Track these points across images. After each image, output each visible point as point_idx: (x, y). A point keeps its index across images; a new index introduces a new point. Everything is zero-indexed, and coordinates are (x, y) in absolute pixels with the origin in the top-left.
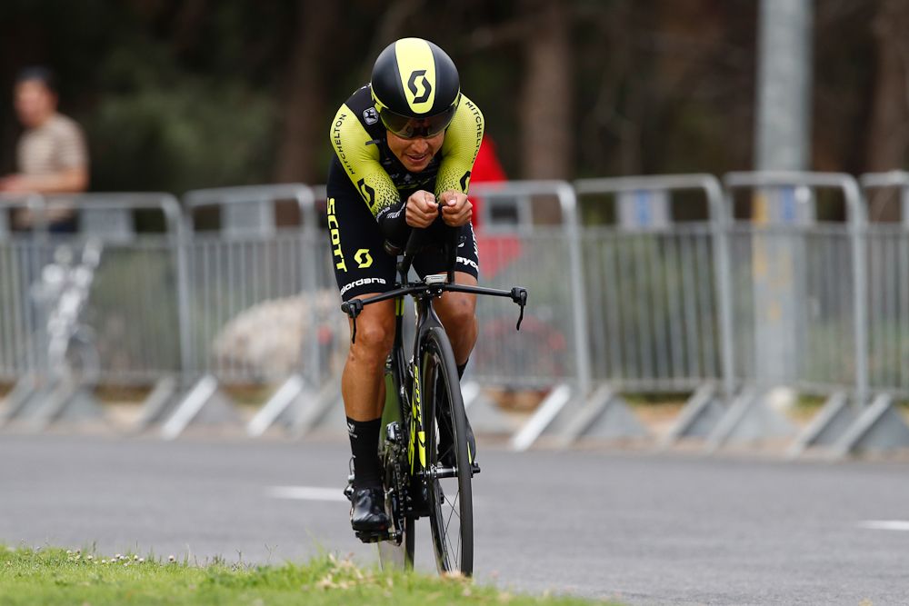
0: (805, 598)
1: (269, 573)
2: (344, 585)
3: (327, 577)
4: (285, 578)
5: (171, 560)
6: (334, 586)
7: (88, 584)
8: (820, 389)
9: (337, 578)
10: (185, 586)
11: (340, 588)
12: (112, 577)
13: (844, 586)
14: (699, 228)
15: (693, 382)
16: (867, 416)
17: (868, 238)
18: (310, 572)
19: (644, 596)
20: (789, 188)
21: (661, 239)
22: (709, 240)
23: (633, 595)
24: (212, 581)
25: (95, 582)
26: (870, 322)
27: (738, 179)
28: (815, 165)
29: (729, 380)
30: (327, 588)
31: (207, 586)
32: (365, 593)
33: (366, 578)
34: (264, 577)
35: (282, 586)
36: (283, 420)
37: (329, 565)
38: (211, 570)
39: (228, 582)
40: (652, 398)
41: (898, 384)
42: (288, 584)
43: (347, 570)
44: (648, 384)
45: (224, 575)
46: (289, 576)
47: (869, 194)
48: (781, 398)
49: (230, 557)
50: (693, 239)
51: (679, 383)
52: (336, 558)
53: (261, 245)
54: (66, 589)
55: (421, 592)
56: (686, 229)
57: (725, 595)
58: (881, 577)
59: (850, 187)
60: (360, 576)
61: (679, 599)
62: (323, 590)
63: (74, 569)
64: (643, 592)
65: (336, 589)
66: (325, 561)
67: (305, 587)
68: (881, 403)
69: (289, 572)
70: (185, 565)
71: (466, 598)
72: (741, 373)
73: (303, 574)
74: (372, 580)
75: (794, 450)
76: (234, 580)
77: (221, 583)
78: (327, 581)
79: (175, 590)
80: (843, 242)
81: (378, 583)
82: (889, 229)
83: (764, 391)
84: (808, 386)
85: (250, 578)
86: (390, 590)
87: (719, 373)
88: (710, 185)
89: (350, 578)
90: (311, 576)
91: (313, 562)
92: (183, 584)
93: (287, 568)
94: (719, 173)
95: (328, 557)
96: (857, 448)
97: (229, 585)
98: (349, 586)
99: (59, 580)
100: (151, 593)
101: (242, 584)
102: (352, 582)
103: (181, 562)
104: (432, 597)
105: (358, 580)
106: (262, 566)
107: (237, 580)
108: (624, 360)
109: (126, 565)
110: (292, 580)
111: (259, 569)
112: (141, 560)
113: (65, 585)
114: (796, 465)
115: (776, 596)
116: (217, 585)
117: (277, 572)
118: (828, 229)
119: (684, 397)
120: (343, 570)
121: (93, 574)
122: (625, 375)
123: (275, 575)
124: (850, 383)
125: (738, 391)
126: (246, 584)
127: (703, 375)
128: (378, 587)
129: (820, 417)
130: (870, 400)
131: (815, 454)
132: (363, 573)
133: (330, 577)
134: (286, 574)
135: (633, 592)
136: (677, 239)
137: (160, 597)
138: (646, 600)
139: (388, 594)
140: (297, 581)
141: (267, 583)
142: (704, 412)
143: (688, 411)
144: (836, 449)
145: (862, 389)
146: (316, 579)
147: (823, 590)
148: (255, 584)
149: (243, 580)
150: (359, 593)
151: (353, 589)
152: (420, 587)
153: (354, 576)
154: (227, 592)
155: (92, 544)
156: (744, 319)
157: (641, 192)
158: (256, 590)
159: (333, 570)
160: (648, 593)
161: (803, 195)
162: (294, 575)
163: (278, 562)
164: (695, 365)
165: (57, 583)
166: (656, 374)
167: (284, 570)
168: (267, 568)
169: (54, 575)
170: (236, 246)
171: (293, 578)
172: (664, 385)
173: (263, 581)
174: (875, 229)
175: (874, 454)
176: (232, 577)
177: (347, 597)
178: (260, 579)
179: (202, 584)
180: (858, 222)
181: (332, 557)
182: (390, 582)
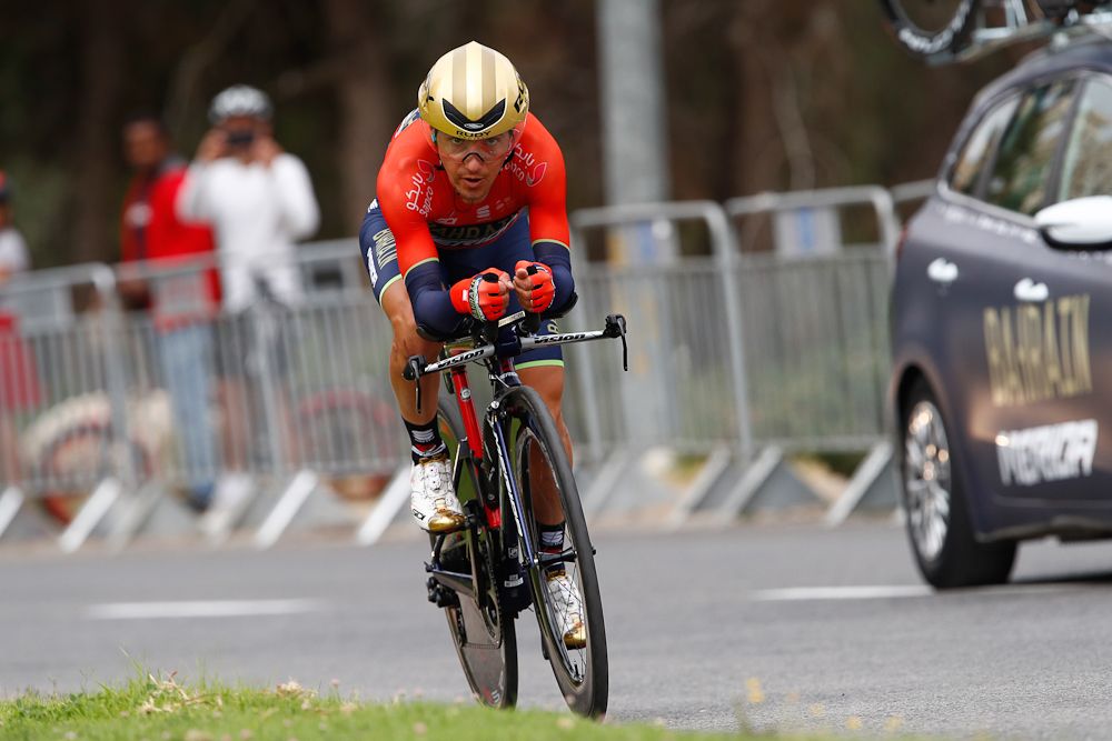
1: (83, 701)
2: (168, 708)
3: (148, 701)
4: (102, 705)
6: (158, 710)
8: (694, 445)
11: (164, 712)
13: (738, 666)
16: (756, 473)
17: (740, 273)
18: (130, 697)
20: (645, 223)
24: (22, 715)
26: (751, 366)
27: (588, 218)
28: (675, 194)
29: (596, 444)
30: (149, 713)
31: (16, 721)
32: (191, 715)
33: (192, 699)
34: (79, 706)
35: (99, 715)
36: (98, 533)
37: (150, 686)
39: (39, 714)
41: (786, 434)
42: (107, 712)
43: (171, 691)
45: (35, 707)
46: (106, 703)
47: (738, 224)
48: (657, 462)
49: (44, 688)
52: (158, 679)
53: (59, 337)
55: (255, 710)
59: (714, 216)
60: (185, 697)
62: (146, 717)
65: (160, 713)
66: (145, 683)
67: (123, 714)
68: (769, 457)
69: (106, 698)
71: (305, 712)
72: (610, 436)
73: (121, 699)
74: (199, 701)
75: (675, 517)
76: (46, 712)
77: (32, 716)
78: (147, 706)
80: (712, 279)
81: (206, 703)
82: (761, 260)
83: (637, 455)
84: (685, 445)
85: (63, 708)
86: (220, 710)
87: (583, 438)
89: (175, 699)
90: (131, 701)
91: (132, 685)
93: (104, 694)
95: (149, 678)
96: (748, 510)
98: (174, 708)
101: (55, 715)
102: (177, 704)
104: (268, 713)
105: (183, 702)
106: (76, 694)
107: (50, 712)
110: (110, 707)
111: (73, 698)
114: (680, 536)
115: (662, 684)
116: (28, 720)
117: (93, 699)
118: (696, 265)
120: (165, 691)
123: (90, 703)
124: (730, 436)
125: (606, 457)
126: (59, 715)
128: (207, 708)
129: (704, 476)
130: (756, 456)
131: (701, 521)
132: (188, 693)
133: (152, 700)
134: (103, 701)
139: (216, 714)
140: (116, 708)
141: (82, 712)
144: (724, 515)
145: (746, 444)
146: (137, 703)
147: (714, 672)
148: (69, 714)
149: (56, 711)
150: (185, 717)
151: (178, 712)
152: (254, 705)
153: (179, 697)
154: (38, 725)
158: (71, 721)
159: (155, 693)
161: (662, 231)
162: (112, 701)
163: (93, 687)
167: (100, 697)
168: (81, 695)
170: (32, 341)
171: (111, 705)
173: (78, 710)
174: (750, 262)
175: (767, 515)
176: (42, 708)
177: (171, 721)
178: (73, 710)
179: (11, 719)
180: (727, 254)
181: (153, 678)
182: (220, 701)
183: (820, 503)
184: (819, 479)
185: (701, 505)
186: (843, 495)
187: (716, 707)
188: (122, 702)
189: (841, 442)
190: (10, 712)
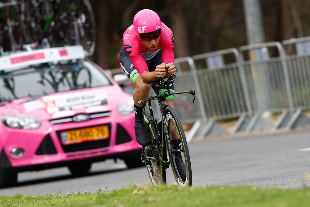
0: (285, 176)
1: (117, 192)
2: (141, 192)
3: (135, 190)
4: (122, 193)
5: (85, 192)
6: (138, 193)
7: (61, 203)
8: (278, 110)
9: (138, 190)
10: (91, 200)
11: (140, 194)
12: (68, 200)
13: (297, 170)
14: (234, 65)
15: (239, 114)
16: (295, 116)
17: (287, 61)
18: (130, 189)
19: (235, 182)
21: (222, 71)
22: (237, 68)
23: (231, 183)
24: (100, 197)
25: (63, 202)
26: (291, 87)
27: (243, 48)
28: (267, 40)
29: (250, 112)
30: (136, 194)
31: (98, 199)
32: (148, 193)
33: (147, 189)
34: (116, 193)
35: (122, 195)
37: (135, 186)
38: (99, 194)
40: (227, 121)
41: (303, 105)
42: (124, 194)
43: (141, 187)
44: (225, 116)
45: (103, 194)
46: (123, 192)
47: (285, 47)
48: (267, 115)
49: (103, 189)
50: (232, 69)
51: (234, 115)
54: (54, 206)
55: (166, 191)
56: (229, 66)
57: (260, 178)
58: (307, 166)
60: (146, 189)
63: (55, 200)
64: (234, 181)
66: (134, 185)
67: (129, 194)
68: (298, 112)
69: (123, 190)
70: (90, 193)
71: (180, 191)
72: (253, 109)
74: (150, 189)
75: (273, 130)
76: (106, 196)
77: (103, 197)
78: (135, 191)
79: (89, 201)
80: (279, 63)
81: (152, 190)
82: (293, 57)
83: (261, 113)
84: (275, 110)
85: (111, 194)
87: (246, 110)
88: (235, 51)
89: (143, 190)
90: (130, 191)
91: (130, 186)
92: (90, 199)
93: (122, 189)
94: (237, 47)
96: (293, 127)
97: (105, 197)
98: (143, 192)
99: (52, 203)
100: (82, 203)
102: (144, 191)
103: (88, 192)
104: (169, 192)
105: (145, 190)
107: (108, 196)
108: (216, 110)
109: (71, 196)
110: (125, 193)
111: (114, 191)
112: (76, 194)
113: (54, 205)
114: (275, 135)
115: (276, 176)
116: (101, 198)
117: (119, 191)
118: (274, 60)
119: (237, 119)
120: (140, 187)
121: (62, 200)
122: (217, 115)
124: (288, 107)
125: (253, 115)
126: (110, 196)
127: (241, 111)
128: (152, 191)
129: (280, 118)
130: (295, 112)
131: (280, 130)
132: (146, 187)
133: (136, 190)
135: (231, 182)
136: (227, 70)
137: (84, 204)
139: (155, 193)
140: (126, 193)
141: (117, 195)
142: (244, 123)
143: (238, 123)
144: (287, 129)
145: (292, 108)
146: (132, 191)
147: (290, 172)
148: (113, 196)
149: (109, 195)
150: (146, 194)
152: (165, 189)
154: (105, 199)
155: (60, 191)
156: (251, 92)
157: (214, 57)
158: (114, 198)
159: (137, 188)
160: (236, 181)
161: (265, 50)
162: (125, 191)
163: (119, 188)
164: (238, 109)
165: (51, 205)
166: (227, 113)
168: (116, 190)
169: (50, 202)
172: (230, 116)
174: (289, 58)
175: (299, 128)
176: (105, 195)
177: (143, 196)
178: (114, 194)
179: (97, 198)
180: (283, 56)
181: (136, 184)
182: (155, 189)
185: (279, 127)
187: (292, 182)
188: (128, 191)
190: (96, 196)
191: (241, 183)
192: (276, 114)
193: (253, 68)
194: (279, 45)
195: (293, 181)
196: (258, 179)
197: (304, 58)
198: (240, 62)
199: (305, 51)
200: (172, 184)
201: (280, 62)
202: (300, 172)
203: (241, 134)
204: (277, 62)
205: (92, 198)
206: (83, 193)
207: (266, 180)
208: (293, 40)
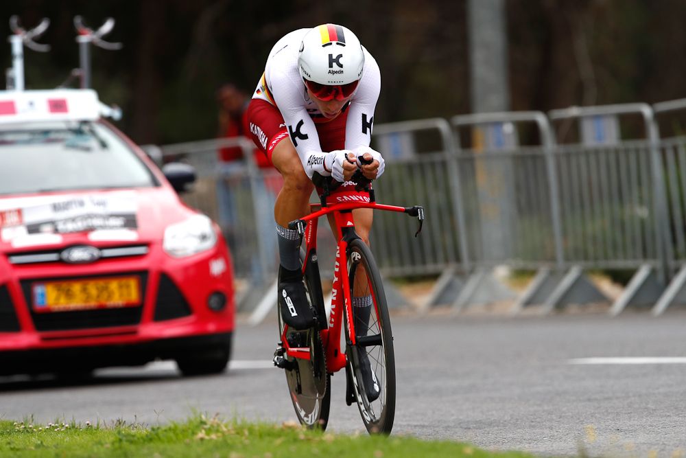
0: (538, 420)
1: (160, 431)
2: (213, 436)
3: (201, 431)
4: (171, 434)
5: (88, 424)
6: (207, 437)
7: (33, 448)
8: (530, 265)
9: (208, 431)
10: (102, 445)
11: (211, 440)
12: (48, 441)
13: (564, 409)
14: (437, 157)
15: (440, 266)
16: (566, 282)
17: (557, 156)
18: (189, 428)
19: (423, 426)
20: (498, 124)
21: (410, 167)
22: (444, 164)
23: (415, 426)
24: (120, 440)
25: (37, 446)
26: (563, 214)
27: (461, 120)
28: (514, 106)
29: (466, 264)
30: (202, 439)
31: (117, 445)
32: (229, 441)
33: (229, 430)
34: (157, 435)
35: (170, 441)
37: (203, 423)
38: (119, 433)
39: (132, 440)
40: (412, 280)
41: (586, 258)
42: (174, 438)
43: (215, 425)
44: (408, 270)
45: (128, 435)
46: (174, 433)
47: (556, 125)
48: (502, 272)
49: (128, 418)
50: (433, 164)
51: (430, 268)
52: (207, 417)
54: (19, 453)
55: (269, 438)
56: (427, 158)
57: (480, 422)
58: (589, 400)
60: (225, 429)
61: (449, 427)
62: (199, 441)
63: (21, 437)
64: (422, 423)
65: (208, 439)
66: (198, 420)
67: (187, 440)
68: (575, 272)
69: (173, 430)
70: (98, 428)
71: (302, 441)
72: (473, 258)
73: (183, 431)
74: (233, 432)
75: (514, 308)
76: (136, 438)
77: (127, 441)
78: (202, 434)
79: (95, 450)
80: (539, 160)
81: (238, 433)
82: (571, 148)
83: (490, 269)
84: (521, 264)
85: (147, 436)
86: (247, 438)
87: (458, 259)
88: (442, 125)
89: (217, 431)
90: (190, 431)
91: (190, 421)
92: (100, 443)
93: (172, 426)
94: (448, 117)
95: (201, 418)
96: (560, 305)
97: (131, 442)
98: (218, 437)
99: (12, 446)
100: (79, 452)
101: (142, 441)
102: (220, 434)
103: (95, 425)
104: (278, 441)
105: (223, 433)
106: (155, 427)
107: (138, 439)
108: (390, 254)
109: (56, 430)
110: (177, 435)
111: (153, 429)
112: (67, 425)
113: (18, 450)
114: (517, 320)
115: (517, 420)
116: (125, 444)
117: (165, 431)
118: (529, 151)
119: (435, 277)
120: (212, 426)
121: (35, 440)
122: (391, 265)
123: (165, 433)
124: (553, 259)
125: (472, 271)
126: (144, 441)
127: (447, 261)
128: (238, 436)
129: (532, 285)
130: (566, 272)
131: (531, 311)
132: (226, 426)
133: (203, 431)
135: (415, 423)
136: (422, 166)
137: (86, 455)
138: (425, 429)
139: (247, 442)
140: (181, 436)
141: (159, 439)
142: (449, 287)
143: (438, 287)
144: (545, 308)
145: (561, 264)
146: (194, 433)
147: (550, 413)
148: (151, 440)
149: (142, 438)
150: (225, 441)
151: (221, 439)
152: (268, 435)
153: (220, 430)
154: (132, 448)
155: (31, 415)
156: (471, 218)
157: (394, 134)
158: (152, 444)
159: (205, 426)
160: (426, 424)
161: (508, 129)
162: (178, 432)
163: (165, 424)
164: (441, 255)
165: (12, 449)
166: (413, 262)
167: (170, 429)
168: (158, 428)
169: (9, 443)
172: (419, 269)
173: (155, 437)
174: (562, 149)
175: (573, 309)
176: (134, 436)
177: (217, 447)
178: (154, 436)
179: (113, 443)
180: (550, 145)
181: (203, 417)
182: (246, 433)
183: (607, 301)
184: (606, 286)
185: (529, 303)
186: (621, 296)
187: (554, 436)
189: (620, 264)
190: (112, 439)
191: (437, 429)
192: (522, 274)
193: (480, 167)
194: (541, 119)
195: (556, 434)
196: (476, 422)
197: (597, 152)
198: (452, 150)
199: (600, 138)
200: (283, 424)
201: (542, 158)
202: (570, 414)
203: (440, 312)
204: (534, 158)
205: (103, 442)
206: (84, 427)
207: (494, 426)
208: (574, 111)
